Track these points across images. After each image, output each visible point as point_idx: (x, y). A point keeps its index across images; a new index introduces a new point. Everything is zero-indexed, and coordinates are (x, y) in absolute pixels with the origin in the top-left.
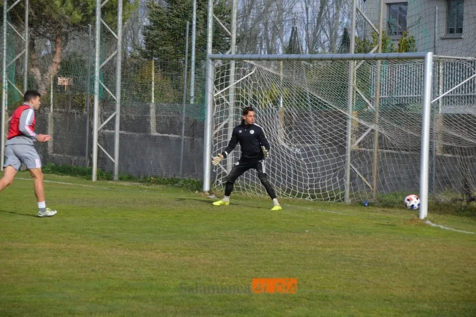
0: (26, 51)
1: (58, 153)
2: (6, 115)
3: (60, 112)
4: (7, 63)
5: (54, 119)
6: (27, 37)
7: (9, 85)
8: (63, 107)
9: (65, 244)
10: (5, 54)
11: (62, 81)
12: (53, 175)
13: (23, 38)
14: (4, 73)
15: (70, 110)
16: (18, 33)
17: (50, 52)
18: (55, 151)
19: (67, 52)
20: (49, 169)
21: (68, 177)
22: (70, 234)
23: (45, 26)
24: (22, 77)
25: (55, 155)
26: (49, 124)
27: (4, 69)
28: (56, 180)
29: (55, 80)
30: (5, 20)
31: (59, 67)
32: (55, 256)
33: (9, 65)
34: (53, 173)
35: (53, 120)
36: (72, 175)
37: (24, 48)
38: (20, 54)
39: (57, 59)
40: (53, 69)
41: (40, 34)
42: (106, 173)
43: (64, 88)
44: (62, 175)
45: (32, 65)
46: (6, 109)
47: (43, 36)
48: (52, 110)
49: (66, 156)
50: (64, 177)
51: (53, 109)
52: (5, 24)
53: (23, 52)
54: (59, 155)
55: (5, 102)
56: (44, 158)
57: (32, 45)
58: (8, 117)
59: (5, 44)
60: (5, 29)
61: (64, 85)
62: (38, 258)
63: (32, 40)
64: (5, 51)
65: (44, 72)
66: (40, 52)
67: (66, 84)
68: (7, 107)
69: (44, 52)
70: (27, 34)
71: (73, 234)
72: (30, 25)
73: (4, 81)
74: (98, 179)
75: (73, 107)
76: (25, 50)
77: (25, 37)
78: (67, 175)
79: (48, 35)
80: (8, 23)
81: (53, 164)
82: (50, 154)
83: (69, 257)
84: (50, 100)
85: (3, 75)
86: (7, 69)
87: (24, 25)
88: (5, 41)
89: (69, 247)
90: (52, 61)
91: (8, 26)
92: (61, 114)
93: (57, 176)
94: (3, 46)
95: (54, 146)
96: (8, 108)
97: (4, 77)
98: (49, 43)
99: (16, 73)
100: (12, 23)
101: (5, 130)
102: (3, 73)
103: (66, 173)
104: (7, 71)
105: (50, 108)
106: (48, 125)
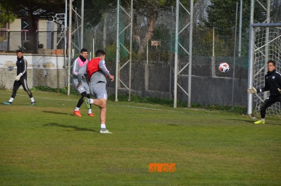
0: (131, 24)
1: (152, 90)
2: (118, 66)
3: (153, 63)
4: (119, 32)
5: (149, 67)
6: (132, 16)
7: (121, 46)
8: (155, 59)
9: (157, 149)
10: (118, 27)
11: (154, 43)
12: (148, 104)
13: (129, 16)
14: (118, 39)
15: (159, 62)
16: (126, 13)
17: (147, 25)
18: (149, 89)
19: (157, 24)
20: (146, 100)
21: (158, 105)
22: (160, 142)
23: (143, 7)
24: (129, 41)
25: (149, 91)
26: (146, 71)
27: (118, 36)
28: (151, 107)
29: (150, 43)
30: (118, 5)
31: (152, 34)
32: (151, 157)
33: (121, 33)
34: (148, 103)
35: (148, 69)
36: (160, 104)
37: (130, 22)
38: (128, 26)
39: (151, 29)
40: (148, 36)
41: (141, 13)
42: (182, 103)
43: (155, 47)
44: (154, 104)
45: (135, 32)
46: (119, 61)
48: (147, 62)
49: (157, 91)
50: (155, 105)
52: (118, 7)
53: (129, 25)
54: (152, 91)
55: (118, 58)
56: (143, 93)
57: (135, 20)
58: (120, 67)
59: (118, 20)
60: (118, 10)
61: (155, 46)
62: (140, 158)
63: (135, 17)
64: (118, 24)
65: (142, 37)
66: (140, 25)
67: (156, 45)
68: (119, 60)
69: (142, 25)
70: (132, 13)
71: (162, 142)
72: (134, 7)
73: (118, 44)
74: (178, 106)
75: (161, 60)
76: (130, 24)
78: (157, 104)
79: (145, 13)
80: (120, 6)
81: (149, 97)
82: (146, 91)
83: (159, 157)
84: (146, 56)
86: (119, 36)
87: (130, 7)
88: (118, 18)
89: (159, 150)
90: (148, 31)
91: (120, 8)
92: (153, 65)
93: (151, 105)
94: (117, 21)
95: (149, 85)
97: (118, 41)
98: (146, 19)
99: (125, 38)
100: (122, 6)
101: (118, 75)
102: (117, 39)
104: (119, 37)
105: (146, 61)
106: (145, 72)
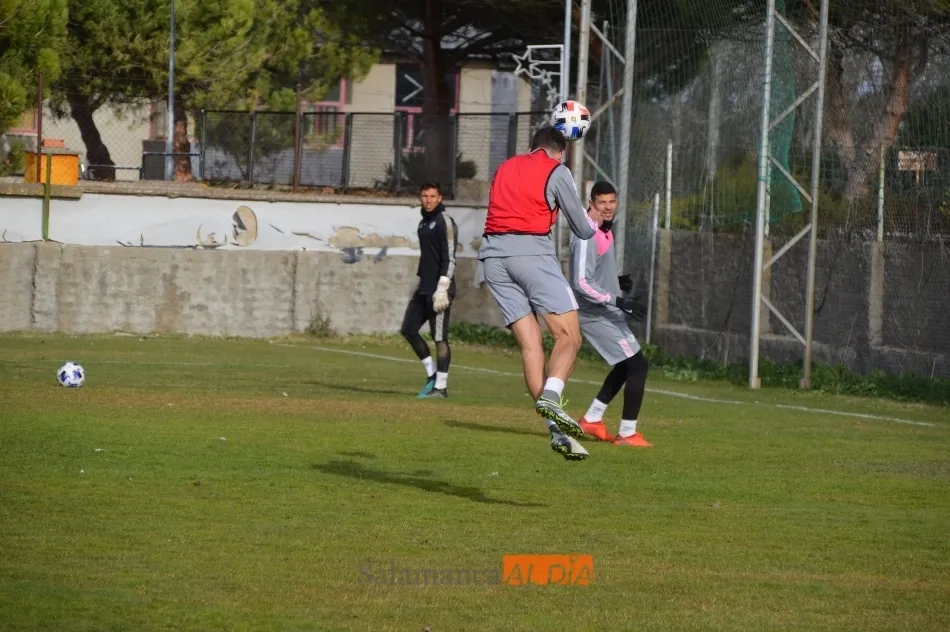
0: (820, 85)
1: (896, 345)
2: (765, 249)
3: (902, 240)
4: (772, 117)
5: (887, 257)
6: (823, 53)
7: (775, 172)
8: (910, 226)
9: (916, 579)
10: (767, 96)
11: (909, 160)
12: (881, 401)
13: (814, 54)
14: (765, 142)
15: (928, 235)
16: (802, 42)
17: (879, 89)
18: (886, 341)
19: (924, 86)
20: (872, 385)
21: (921, 406)
22: (927, 552)
23: (869, 21)
24: (810, 154)
25: (886, 349)
26: (873, 270)
27: (765, 133)
28: (889, 414)
29: (892, 158)
30: (771, 11)
31: (901, 125)
32: (891, 609)
33: (778, 121)
34: (881, 395)
35: (883, 261)
36: (929, 402)
37: (817, 79)
38: (806, 95)
39: (898, 106)
40: (886, 132)
41: (858, 44)
43: (914, 177)
44: (904, 401)
45: (833, 120)
46: (767, 232)
47: (864, 47)
48: (880, 235)
49: (917, 352)
50: (909, 405)
51: (884, 231)
52: (770, 21)
53: (812, 89)
54: (898, 350)
55: (765, 217)
56: (860, 356)
57: (835, 70)
58: (769, 252)
59: (768, 69)
60: (770, 33)
61: (914, 172)
62: (845, 612)
63: (835, 55)
64: (767, 87)
65: (862, 138)
66: (854, 87)
67: (917, 167)
68: (767, 227)
69: (864, 88)
70: (824, 42)
71: (934, 553)
72: (834, 20)
73: (764, 162)
75: (935, 228)
76: (816, 85)
77: (819, 52)
78: (918, 401)
79: (877, 44)
80: (780, 17)
81: (882, 373)
82: (874, 348)
83: (924, 612)
84: (877, 211)
85: (760, 147)
86: (770, 132)
87: (818, 20)
88: (769, 61)
89: (924, 585)
90: (885, 112)
91: (778, 25)
92: (905, 245)
93: (891, 404)
94: (764, 75)
95: (885, 327)
96: (771, 231)
97: (764, 152)
98: (877, 64)
99: (795, 141)
100: (787, 18)
101: (762, 286)
102: (761, 143)
103: (914, 396)
104: (770, 138)
105: (876, 232)
106: (870, 273)
